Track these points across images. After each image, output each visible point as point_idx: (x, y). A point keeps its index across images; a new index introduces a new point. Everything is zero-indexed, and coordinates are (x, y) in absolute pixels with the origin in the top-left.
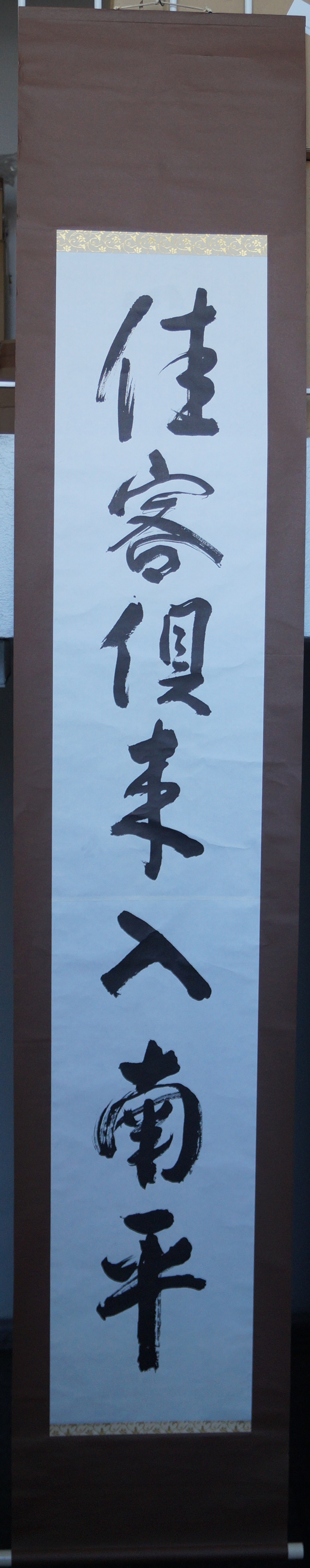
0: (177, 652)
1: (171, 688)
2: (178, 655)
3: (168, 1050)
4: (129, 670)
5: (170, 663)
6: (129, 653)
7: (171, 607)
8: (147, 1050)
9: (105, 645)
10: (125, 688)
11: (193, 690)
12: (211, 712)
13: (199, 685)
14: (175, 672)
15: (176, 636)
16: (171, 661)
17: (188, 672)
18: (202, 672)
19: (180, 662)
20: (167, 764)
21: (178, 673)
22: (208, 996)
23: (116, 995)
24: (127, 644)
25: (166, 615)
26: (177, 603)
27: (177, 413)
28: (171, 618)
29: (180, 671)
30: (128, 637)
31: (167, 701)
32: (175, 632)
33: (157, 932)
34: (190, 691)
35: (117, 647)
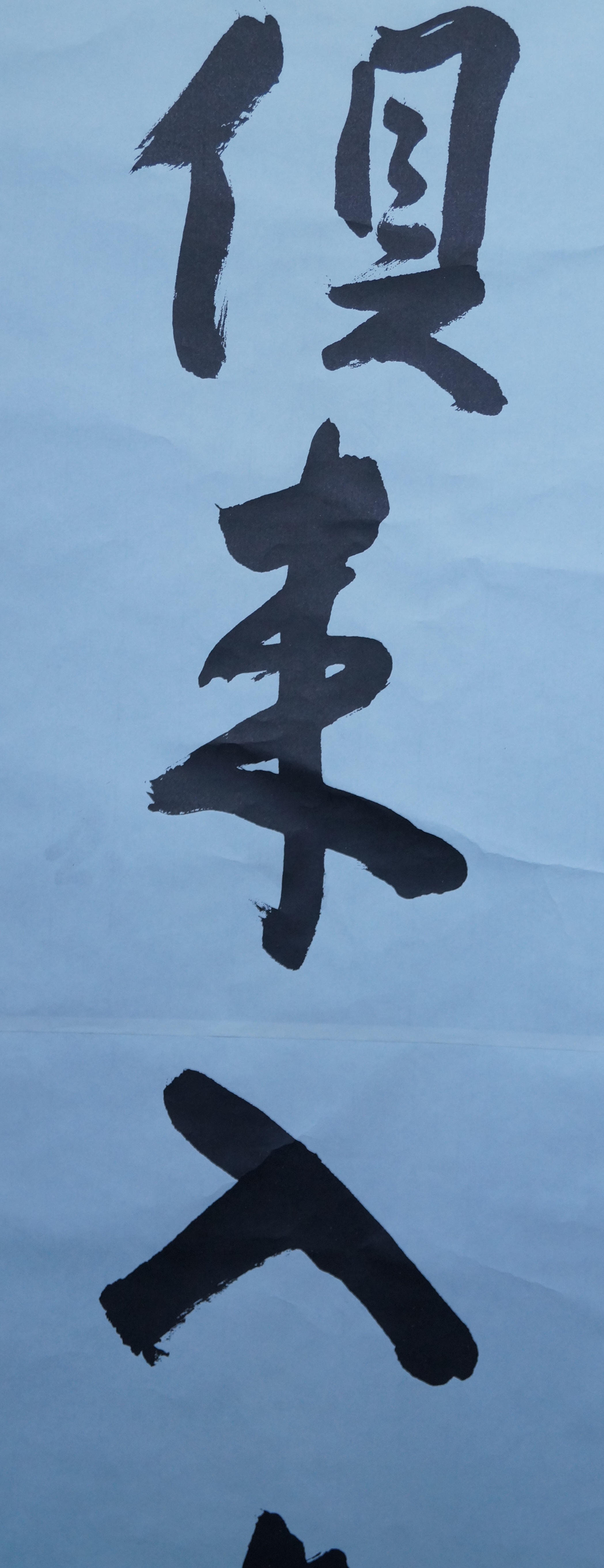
0: (394, 194)
1: (370, 314)
2: (398, 204)
3: (324, 1549)
4: (230, 248)
5: (371, 229)
6: (228, 191)
7: (379, 37)
8: (252, 1546)
9: (148, 158)
10: (214, 308)
11: (446, 324)
12: (504, 401)
13: (468, 308)
14: (385, 260)
15: (392, 138)
16: (375, 221)
17: (430, 262)
18: (479, 264)
19: (405, 227)
20: (350, 575)
21: (395, 263)
22: (465, 1372)
23: (152, 1356)
24: (224, 156)
25: (362, 64)
26: (400, 23)
28: (381, 76)
29: (403, 257)
30: (228, 135)
31: (356, 361)
32: (389, 123)
33: (298, 1147)
34: (436, 329)
35: (190, 166)
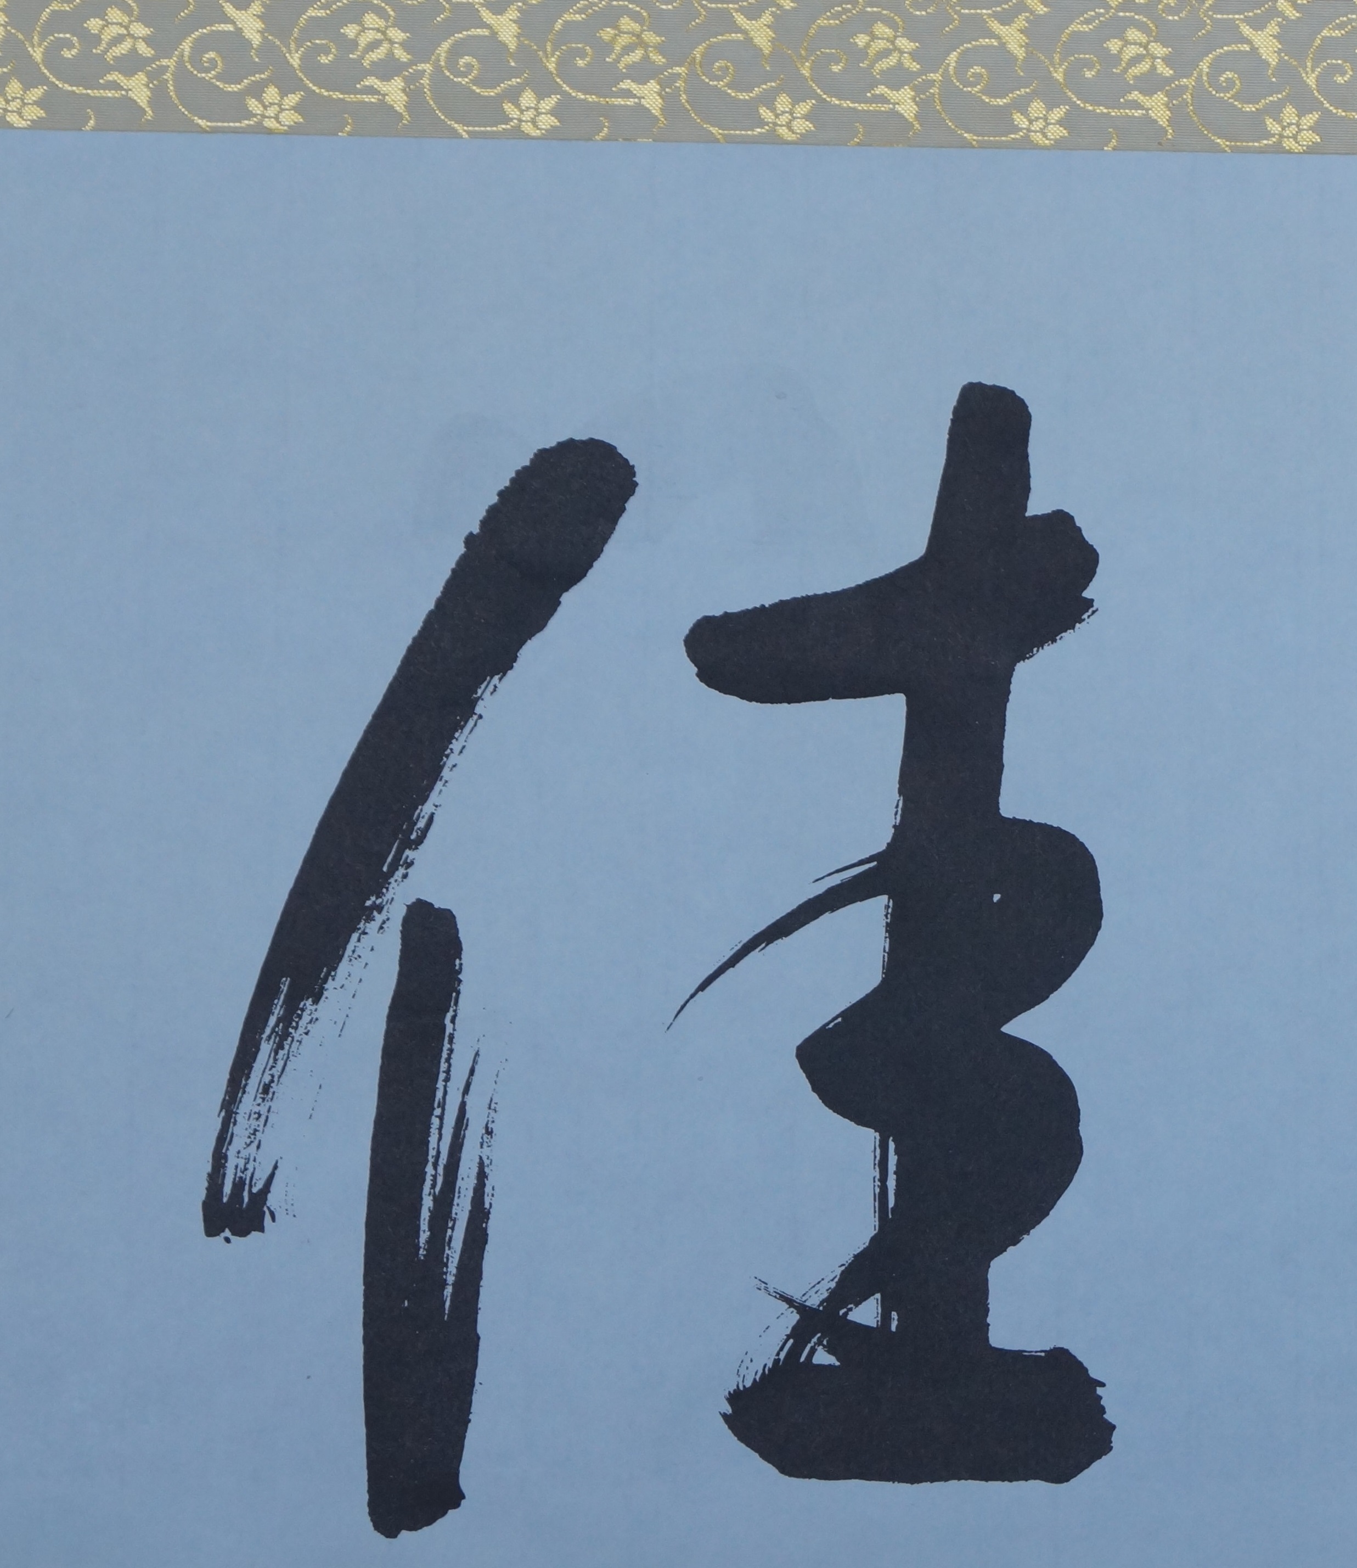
27: (802, 1309)
